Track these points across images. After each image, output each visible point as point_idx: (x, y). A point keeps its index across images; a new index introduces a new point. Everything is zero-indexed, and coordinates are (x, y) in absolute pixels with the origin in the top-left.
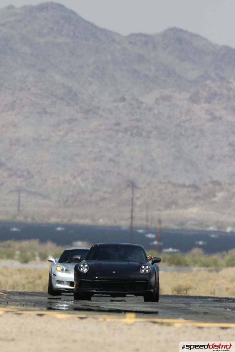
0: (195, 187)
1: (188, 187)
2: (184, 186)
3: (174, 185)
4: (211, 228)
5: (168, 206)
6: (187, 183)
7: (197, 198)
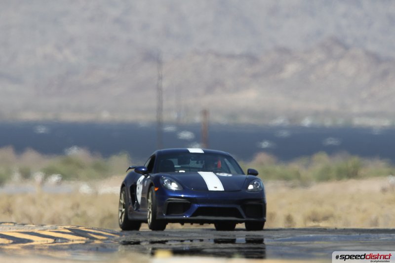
0: (252, 59)
1: (241, 56)
2: (231, 56)
3: (217, 55)
4: (280, 121)
5: (210, 89)
6: (238, 51)
7: (255, 76)
